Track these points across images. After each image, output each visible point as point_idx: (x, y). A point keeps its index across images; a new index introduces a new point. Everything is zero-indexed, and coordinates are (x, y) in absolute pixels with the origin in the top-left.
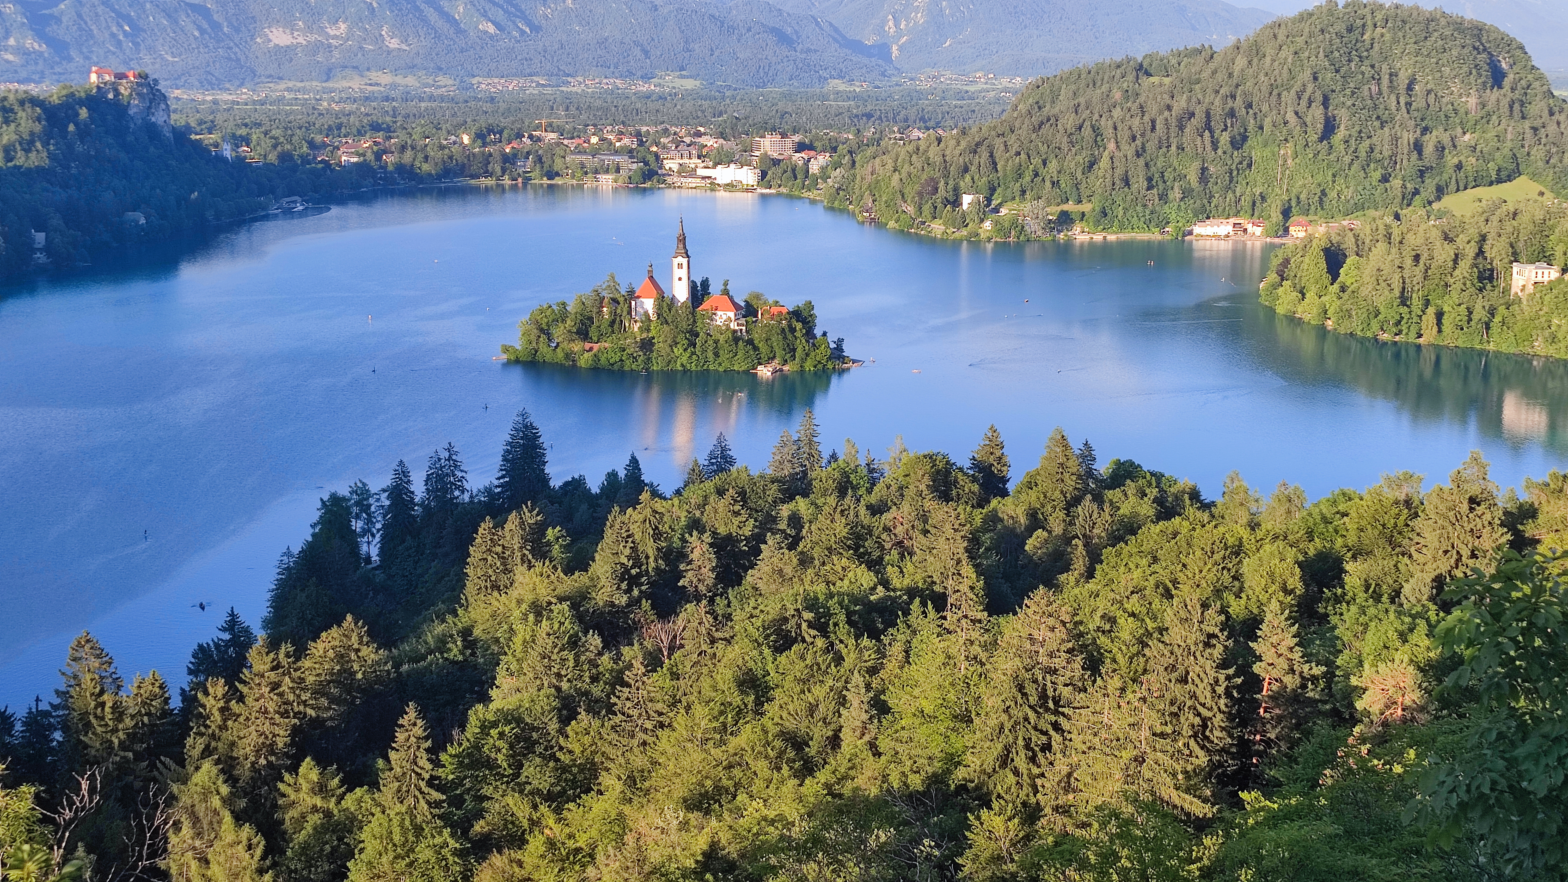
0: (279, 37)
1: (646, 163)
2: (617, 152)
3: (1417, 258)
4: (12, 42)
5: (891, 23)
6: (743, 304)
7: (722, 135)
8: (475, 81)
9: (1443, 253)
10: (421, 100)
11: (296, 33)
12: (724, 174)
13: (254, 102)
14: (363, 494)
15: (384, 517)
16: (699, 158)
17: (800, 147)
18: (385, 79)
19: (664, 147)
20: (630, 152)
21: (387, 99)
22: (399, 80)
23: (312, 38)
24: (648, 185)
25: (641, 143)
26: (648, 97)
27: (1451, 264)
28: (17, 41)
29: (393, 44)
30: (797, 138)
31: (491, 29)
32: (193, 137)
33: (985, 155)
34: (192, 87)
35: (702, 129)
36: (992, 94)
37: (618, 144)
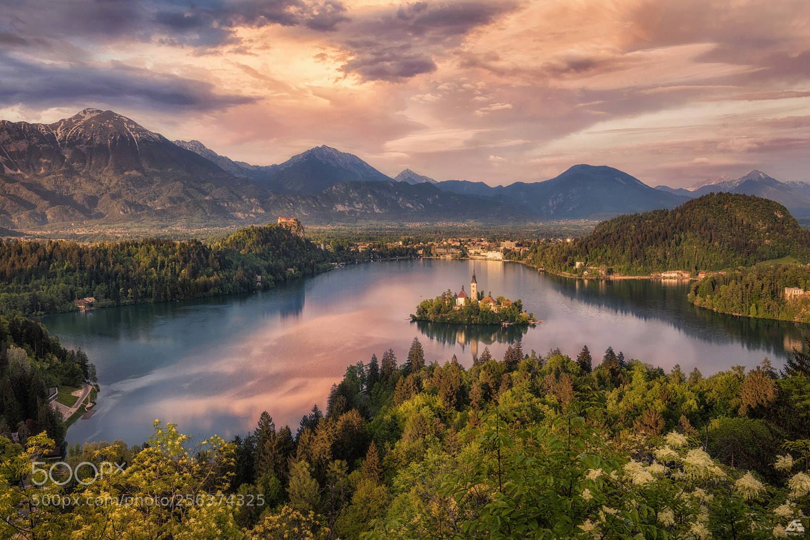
0: (340, 208)
1: (463, 251)
2: (452, 247)
3: (747, 286)
4: (253, 211)
5: (550, 202)
6: (496, 300)
7: (490, 241)
8: (404, 223)
9: (758, 284)
10: (386, 230)
11: (346, 207)
12: (490, 255)
13: (332, 230)
14: (361, 365)
15: (368, 373)
16: (481, 249)
17: (517, 245)
18: (374, 222)
19: (469, 245)
20: (457, 248)
21: (375, 229)
22: (379, 223)
23: (351, 208)
24: (463, 258)
25: (461, 244)
26: (464, 229)
27: (760, 287)
28: (255, 210)
29: (377, 211)
30: (516, 242)
31: (411, 206)
32: (311, 242)
33: (584, 248)
34: (312, 224)
35: (482, 239)
36: (587, 227)
37: (453, 244)
